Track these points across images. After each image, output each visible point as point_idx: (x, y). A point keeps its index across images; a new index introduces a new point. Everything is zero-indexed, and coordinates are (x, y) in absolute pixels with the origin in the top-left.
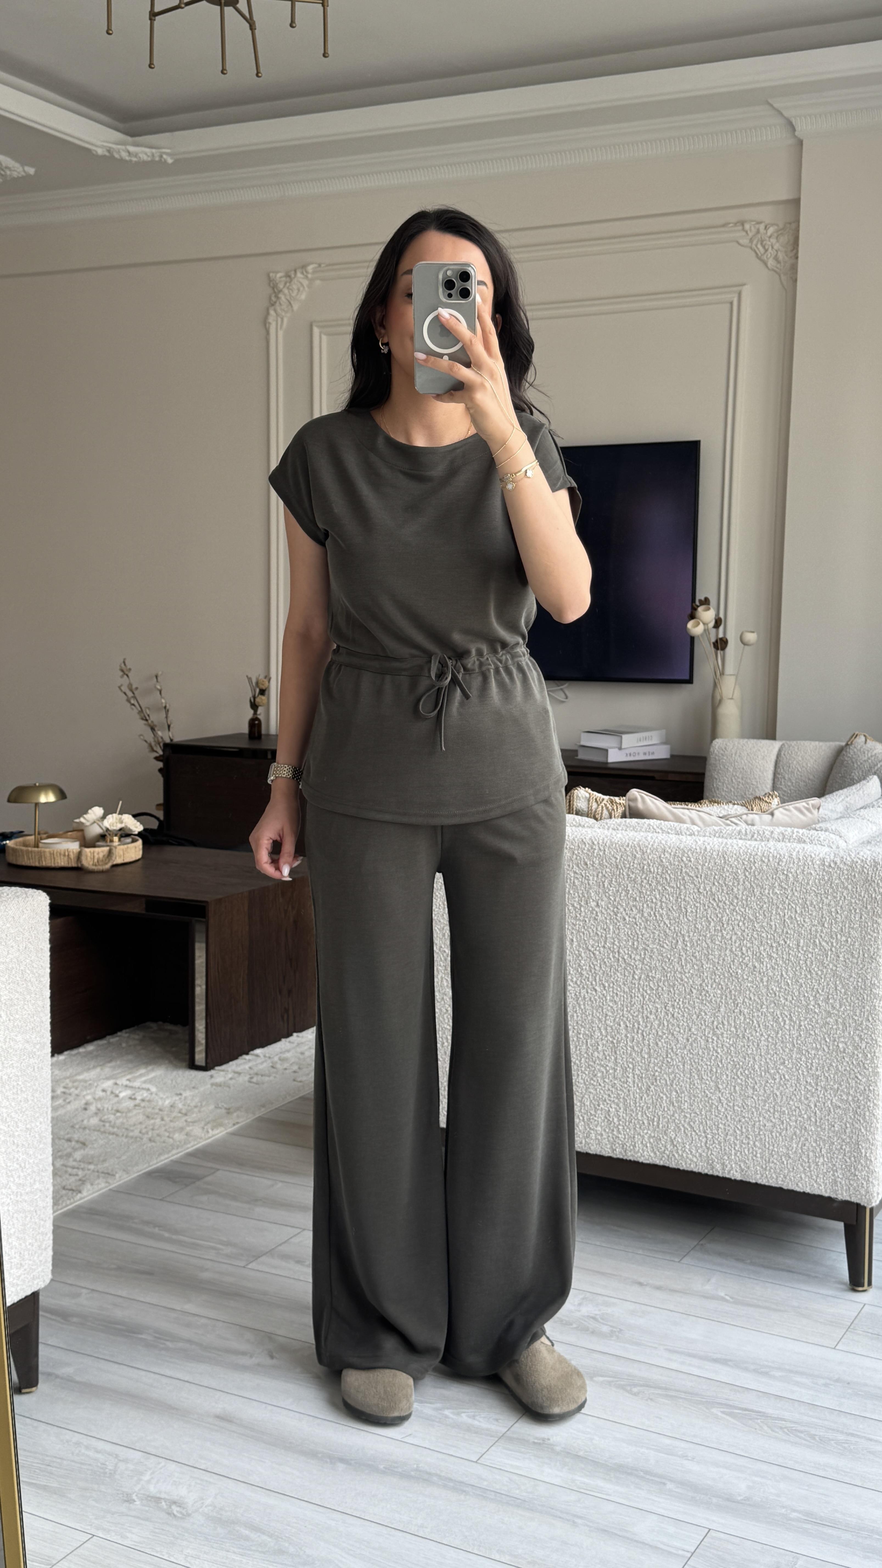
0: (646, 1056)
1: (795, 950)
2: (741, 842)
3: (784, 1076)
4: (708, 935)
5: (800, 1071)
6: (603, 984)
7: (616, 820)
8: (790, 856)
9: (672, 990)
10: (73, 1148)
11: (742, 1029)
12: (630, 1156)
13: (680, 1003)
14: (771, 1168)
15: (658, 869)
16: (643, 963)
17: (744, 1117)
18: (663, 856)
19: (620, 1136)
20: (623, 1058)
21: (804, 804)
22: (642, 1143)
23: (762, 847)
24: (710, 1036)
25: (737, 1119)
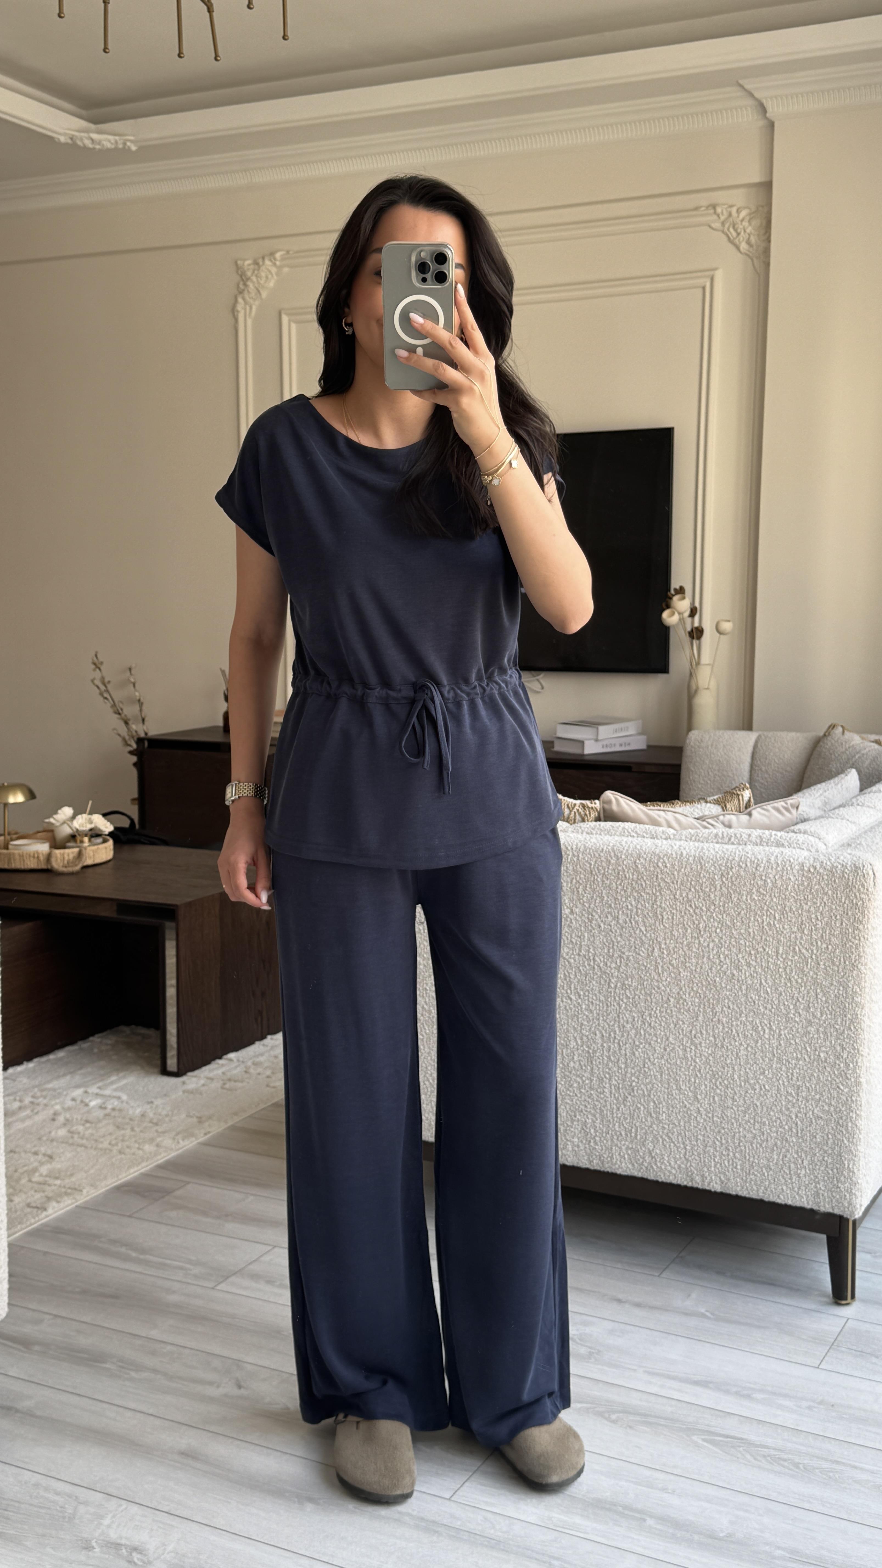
0: (623, 1066)
1: (774, 957)
2: (717, 846)
3: (764, 1086)
4: (685, 943)
5: (781, 1082)
6: (578, 993)
7: (590, 823)
8: (769, 861)
9: (649, 998)
10: (39, 1162)
11: (721, 1038)
12: (607, 1168)
13: (658, 1012)
14: (751, 1180)
15: (633, 875)
16: (619, 971)
17: (724, 1128)
18: (638, 861)
19: (597, 1147)
20: (599, 1068)
21: (783, 803)
22: (620, 1154)
23: (739, 851)
24: (688, 1045)
25: (716, 1131)
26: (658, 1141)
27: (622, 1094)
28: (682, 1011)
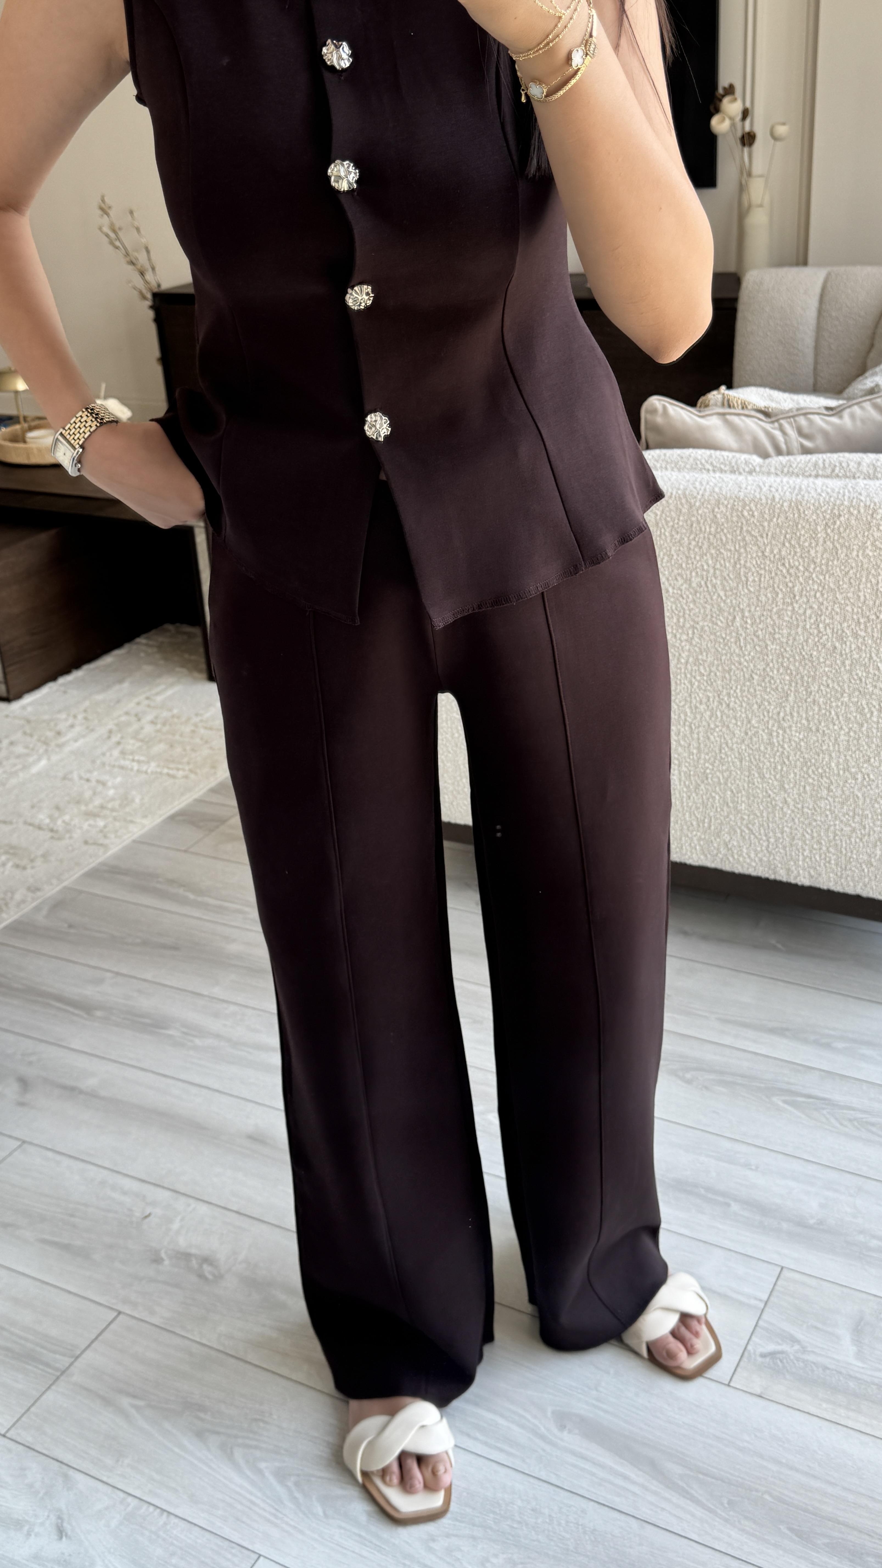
0: (695, 751)
3: (868, 775)
4: (775, 610)
9: (727, 675)
11: (816, 721)
13: (738, 691)
14: (848, 875)
15: (710, 527)
16: (691, 644)
17: (816, 821)
22: (690, 844)
24: (775, 729)
25: (806, 822)
26: (735, 832)
27: (693, 782)
28: (768, 690)
